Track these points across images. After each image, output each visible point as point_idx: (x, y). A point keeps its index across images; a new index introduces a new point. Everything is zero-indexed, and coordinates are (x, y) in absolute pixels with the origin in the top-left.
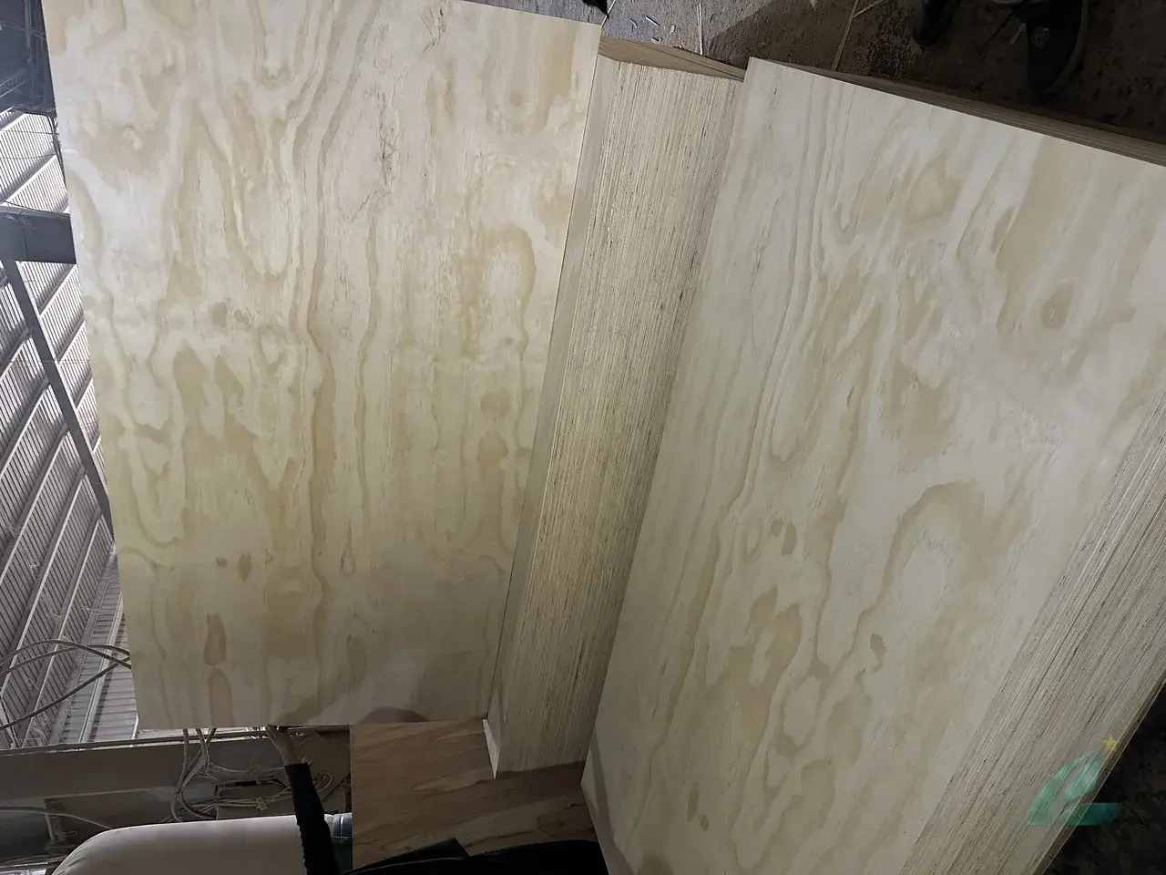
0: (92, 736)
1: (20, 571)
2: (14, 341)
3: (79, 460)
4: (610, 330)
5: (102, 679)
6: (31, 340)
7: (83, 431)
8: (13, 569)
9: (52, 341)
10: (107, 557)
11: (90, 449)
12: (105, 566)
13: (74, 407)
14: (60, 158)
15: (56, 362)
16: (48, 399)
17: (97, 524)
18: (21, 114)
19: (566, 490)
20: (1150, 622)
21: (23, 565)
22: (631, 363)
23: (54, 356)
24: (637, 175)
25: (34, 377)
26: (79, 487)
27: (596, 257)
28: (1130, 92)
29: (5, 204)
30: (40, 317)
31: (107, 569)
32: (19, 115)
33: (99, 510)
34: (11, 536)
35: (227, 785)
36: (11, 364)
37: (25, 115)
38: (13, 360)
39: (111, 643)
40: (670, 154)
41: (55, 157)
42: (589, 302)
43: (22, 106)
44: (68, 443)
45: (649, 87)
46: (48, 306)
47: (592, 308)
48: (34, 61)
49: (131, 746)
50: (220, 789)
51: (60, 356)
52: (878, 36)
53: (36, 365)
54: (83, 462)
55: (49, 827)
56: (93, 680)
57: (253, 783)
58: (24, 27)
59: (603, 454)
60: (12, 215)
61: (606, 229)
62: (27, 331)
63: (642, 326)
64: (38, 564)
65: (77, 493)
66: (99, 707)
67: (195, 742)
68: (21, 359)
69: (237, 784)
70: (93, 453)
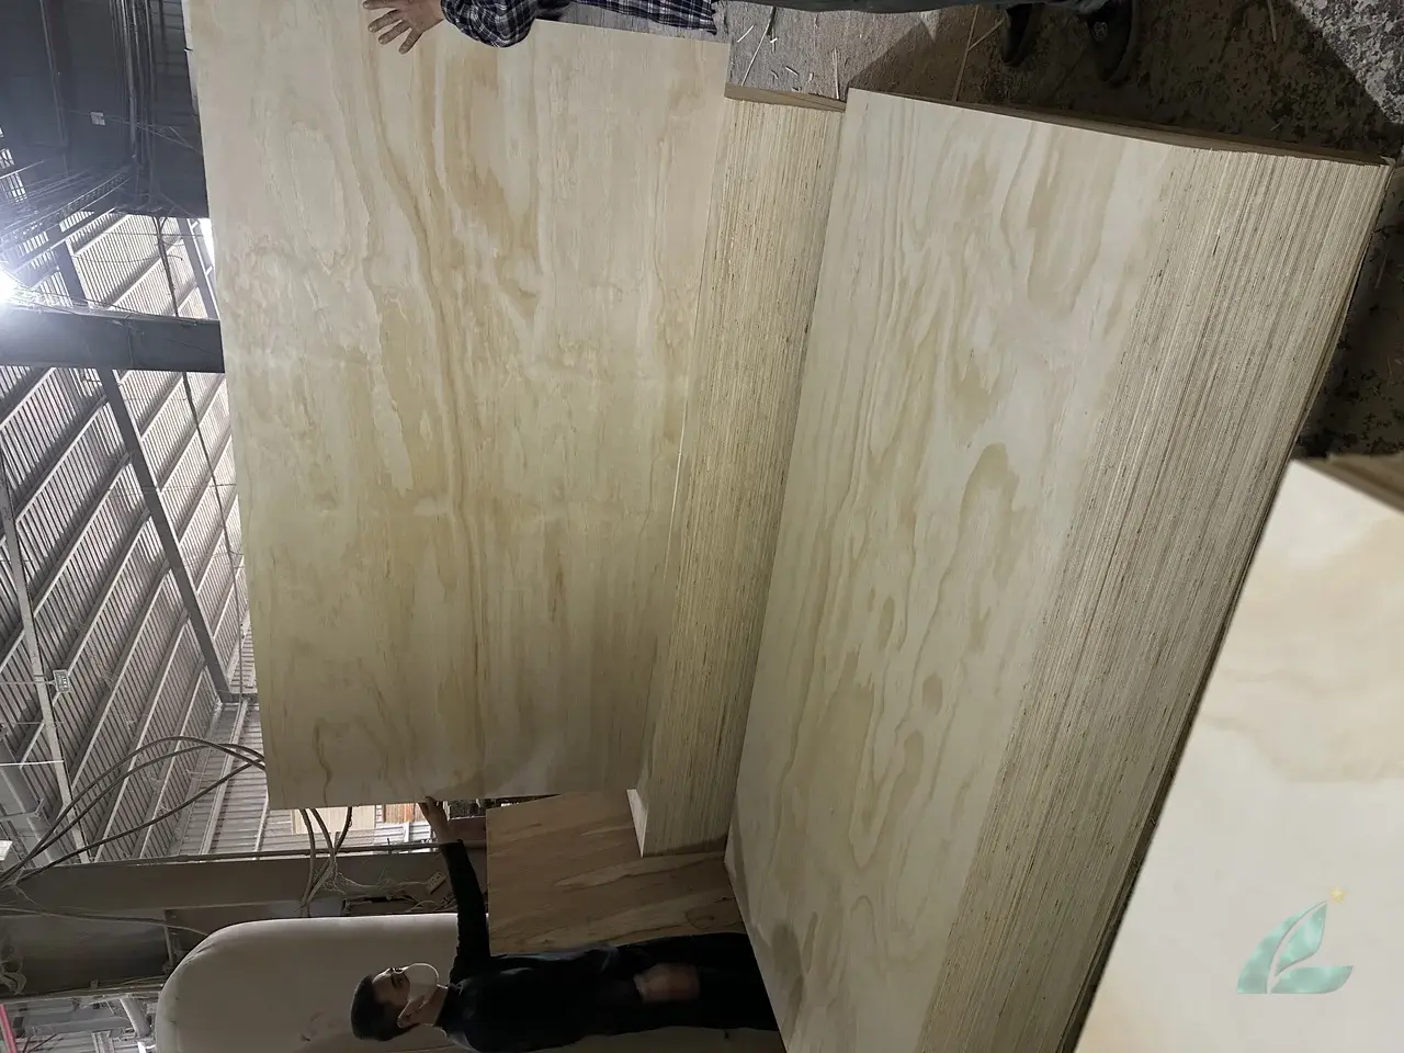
0: (213, 848)
1: (115, 727)
2: (112, 468)
3: (182, 602)
4: (737, 364)
5: (222, 788)
6: (130, 465)
7: (186, 568)
8: (108, 724)
9: (154, 467)
10: (211, 714)
11: (194, 589)
12: (208, 724)
13: (177, 541)
14: (165, 262)
15: (158, 490)
16: (149, 533)
17: (201, 677)
18: (123, 216)
19: (700, 532)
20: (1194, 555)
21: (119, 721)
22: (759, 399)
23: (155, 483)
24: (755, 208)
25: (133, 507)
26: (181, 633)
27: (719, 290)
28: (1185, 96)
29: (112, 308)
30: (141, 440)
31: (212, 728)
32: (121, 217)
33: (203, 659)
34: (106, 686)
35: (355, 900)
36: (109, 493)
37: (128, 216)
38: (111, 488)
39: (235, 742)
40: (786, 187)
41: (160, 260)
42: (714, 336)
43: (125, 206)
44: (169, 582)
45: (762, 123)
46: (150, 428)
47: (717, 342)
48: (139, 156)
49: (254, 859)
50: (347, 904)
51: (162, 483)
52: (989, 66)
53: (136, 494)
54: (185, 605)
55: (169, 947)
56: (215, 786)
57: (383, 900)
58: (129, 120)
59: (737, 494)
60: (120, 320)
61: (727, 262)
62: (127, 455)
63: (769, 361)
64: (136, 720)
65: (179, 639)
66: (213, 841)
67: (321, 856)
68: (120, 489)
69: (366, 899)
70: (197, 593)
